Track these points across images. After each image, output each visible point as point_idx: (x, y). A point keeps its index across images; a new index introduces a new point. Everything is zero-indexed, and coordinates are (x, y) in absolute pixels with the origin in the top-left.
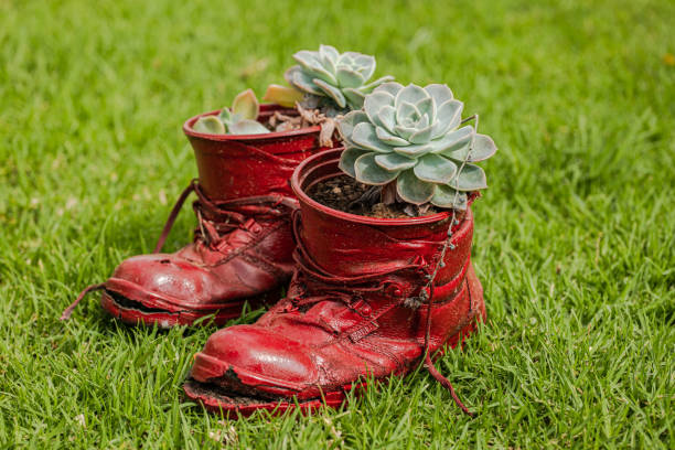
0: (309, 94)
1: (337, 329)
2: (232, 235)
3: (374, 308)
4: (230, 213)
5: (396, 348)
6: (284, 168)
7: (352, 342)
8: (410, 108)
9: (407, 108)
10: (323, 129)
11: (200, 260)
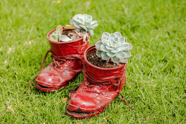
0: (78, 29)
1: (99, 92)
2: (63, 65)
3: (107, 87)
4: (62, 60)
5: (113, 94)
6: (75, 48)
7: (103, 95)
8: (113, 40)
9: (112, 40)
10: (84, 38)
11: (57, 72)
